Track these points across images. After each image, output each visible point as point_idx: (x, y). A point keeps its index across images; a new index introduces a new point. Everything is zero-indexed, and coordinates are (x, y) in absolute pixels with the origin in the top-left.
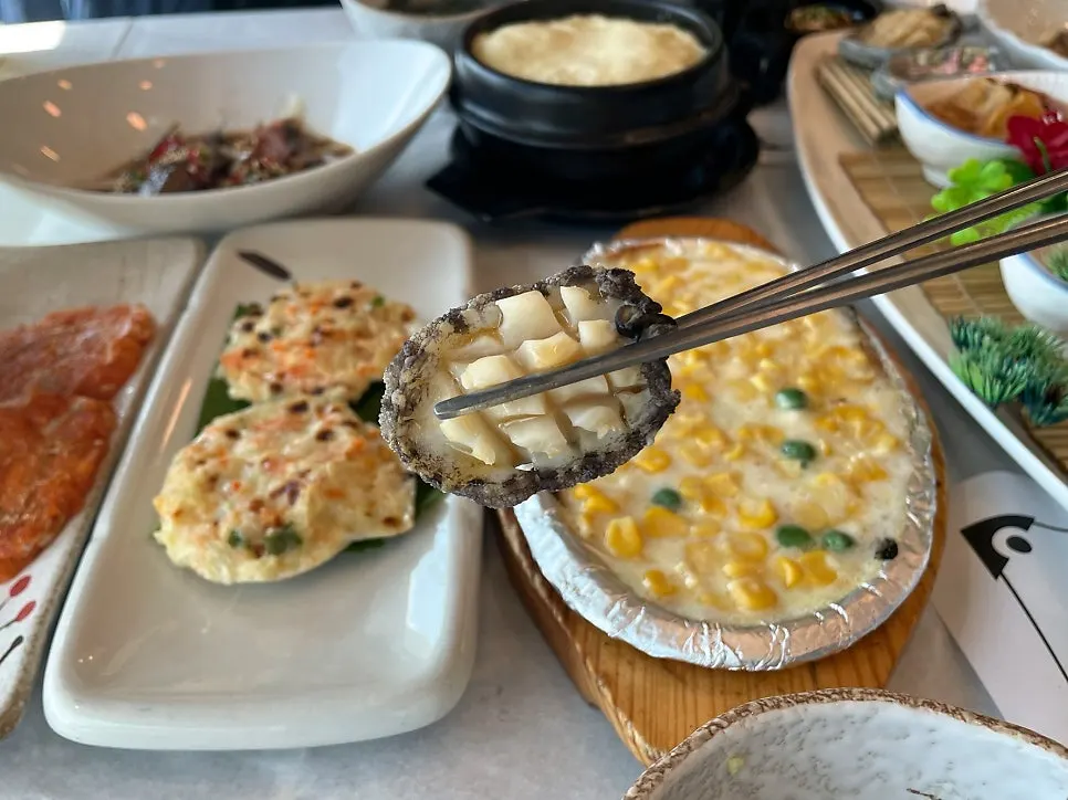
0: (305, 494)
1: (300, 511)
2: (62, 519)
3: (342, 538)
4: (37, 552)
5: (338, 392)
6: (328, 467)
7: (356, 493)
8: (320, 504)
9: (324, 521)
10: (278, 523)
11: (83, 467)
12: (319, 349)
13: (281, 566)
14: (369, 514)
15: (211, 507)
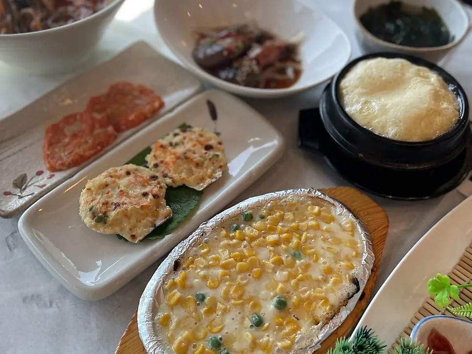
0: (118, 210)
1: (112, 214)
2: (72, 165)
3: (117, 230)
4: (60, 170)
5: (168, 181)
6: (130, 207)
7: (133, 221)
8: (119, 217)
9: (117, 222)
10: (105, 214)
11: (87, 154)
12: (179, 161)
13: (95, 226)
14: (130, 229)
15: (97, 194)
